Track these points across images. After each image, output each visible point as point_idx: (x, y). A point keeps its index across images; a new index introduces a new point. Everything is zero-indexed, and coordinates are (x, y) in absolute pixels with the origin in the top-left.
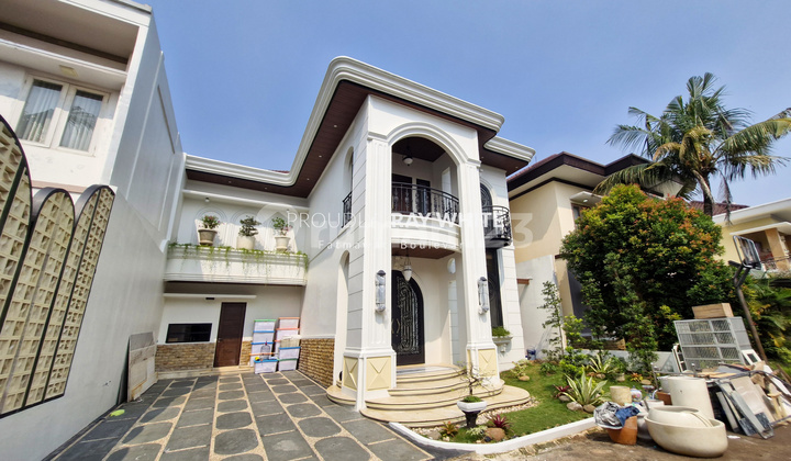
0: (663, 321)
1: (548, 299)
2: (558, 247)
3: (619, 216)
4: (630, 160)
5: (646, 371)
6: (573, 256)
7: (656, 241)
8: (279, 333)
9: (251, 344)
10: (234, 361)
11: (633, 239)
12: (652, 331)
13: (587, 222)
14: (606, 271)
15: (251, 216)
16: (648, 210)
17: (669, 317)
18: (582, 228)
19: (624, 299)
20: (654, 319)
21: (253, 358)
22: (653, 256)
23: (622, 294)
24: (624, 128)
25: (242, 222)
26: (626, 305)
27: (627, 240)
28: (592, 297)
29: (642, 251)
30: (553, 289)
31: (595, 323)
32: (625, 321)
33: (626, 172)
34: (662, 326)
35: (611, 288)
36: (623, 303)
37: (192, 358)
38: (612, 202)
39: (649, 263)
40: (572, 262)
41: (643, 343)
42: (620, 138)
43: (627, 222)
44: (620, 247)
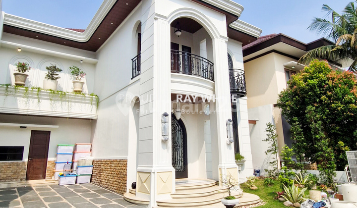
0: (339, 151)
1: (269, 135)
2: (276, 100)
3: (314, 82)
4: (322, 42)
5: (329, 183)
6: (286, 106)
7: (337, 99)
8: (76, 155)
9: (55, 163)
10: (41, 176)
11: (323, 97)
12: (333, 157)
13: (295, 84)
14: (306, 117)
15: (54, 64)
16: (333, 79)
17: (343, 149)
18: (291, 87)
19: (317, 136)
20: (335, 150)
21: (57, 174)
22: (335, 109)
23: (316, 133)
24: (318, 20)
25: (47, 68)
26: (319, 140)
27: (319, 97)
28: (297, 134)
29: (328, 105)
30: (273, 128)
31: (299, 151)
32: (317, 151)
33: (320, 50)
34: (339, 155)
35: (309, 129)
36: (316, 139)
37: (9, 173)
38: (311, 71)
39: (333, 114)
40: (285, 110)
41: (328, 165)
42: (316, 26)
43: (320, 86)
44: (315, 102)
